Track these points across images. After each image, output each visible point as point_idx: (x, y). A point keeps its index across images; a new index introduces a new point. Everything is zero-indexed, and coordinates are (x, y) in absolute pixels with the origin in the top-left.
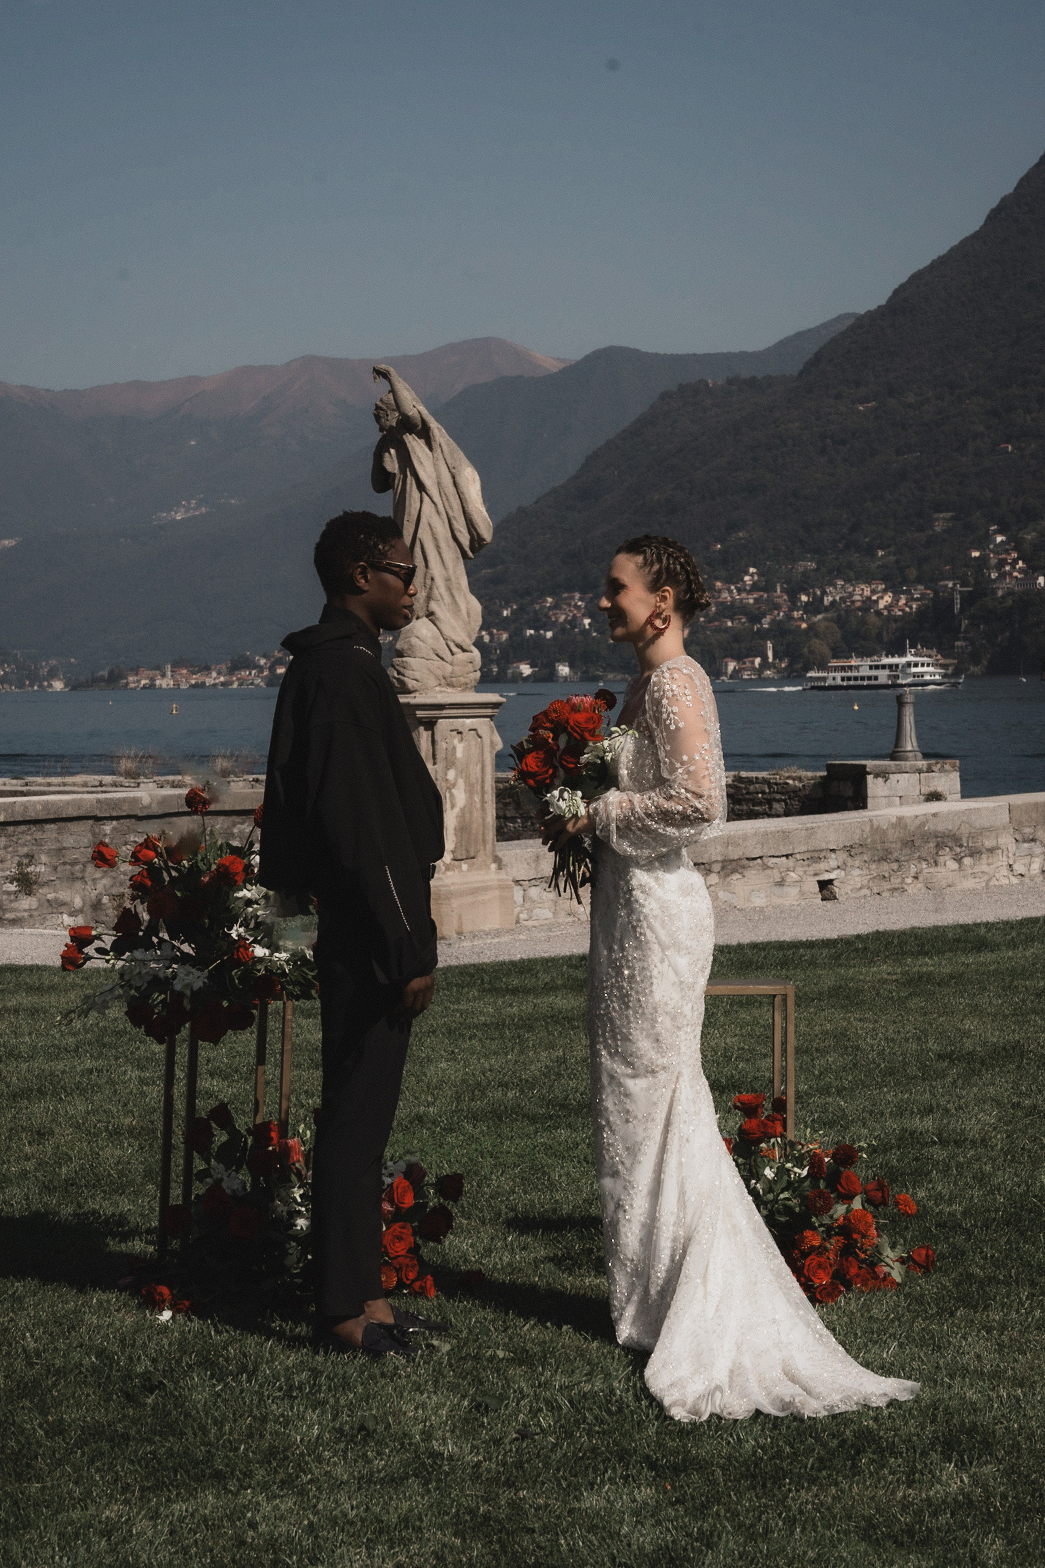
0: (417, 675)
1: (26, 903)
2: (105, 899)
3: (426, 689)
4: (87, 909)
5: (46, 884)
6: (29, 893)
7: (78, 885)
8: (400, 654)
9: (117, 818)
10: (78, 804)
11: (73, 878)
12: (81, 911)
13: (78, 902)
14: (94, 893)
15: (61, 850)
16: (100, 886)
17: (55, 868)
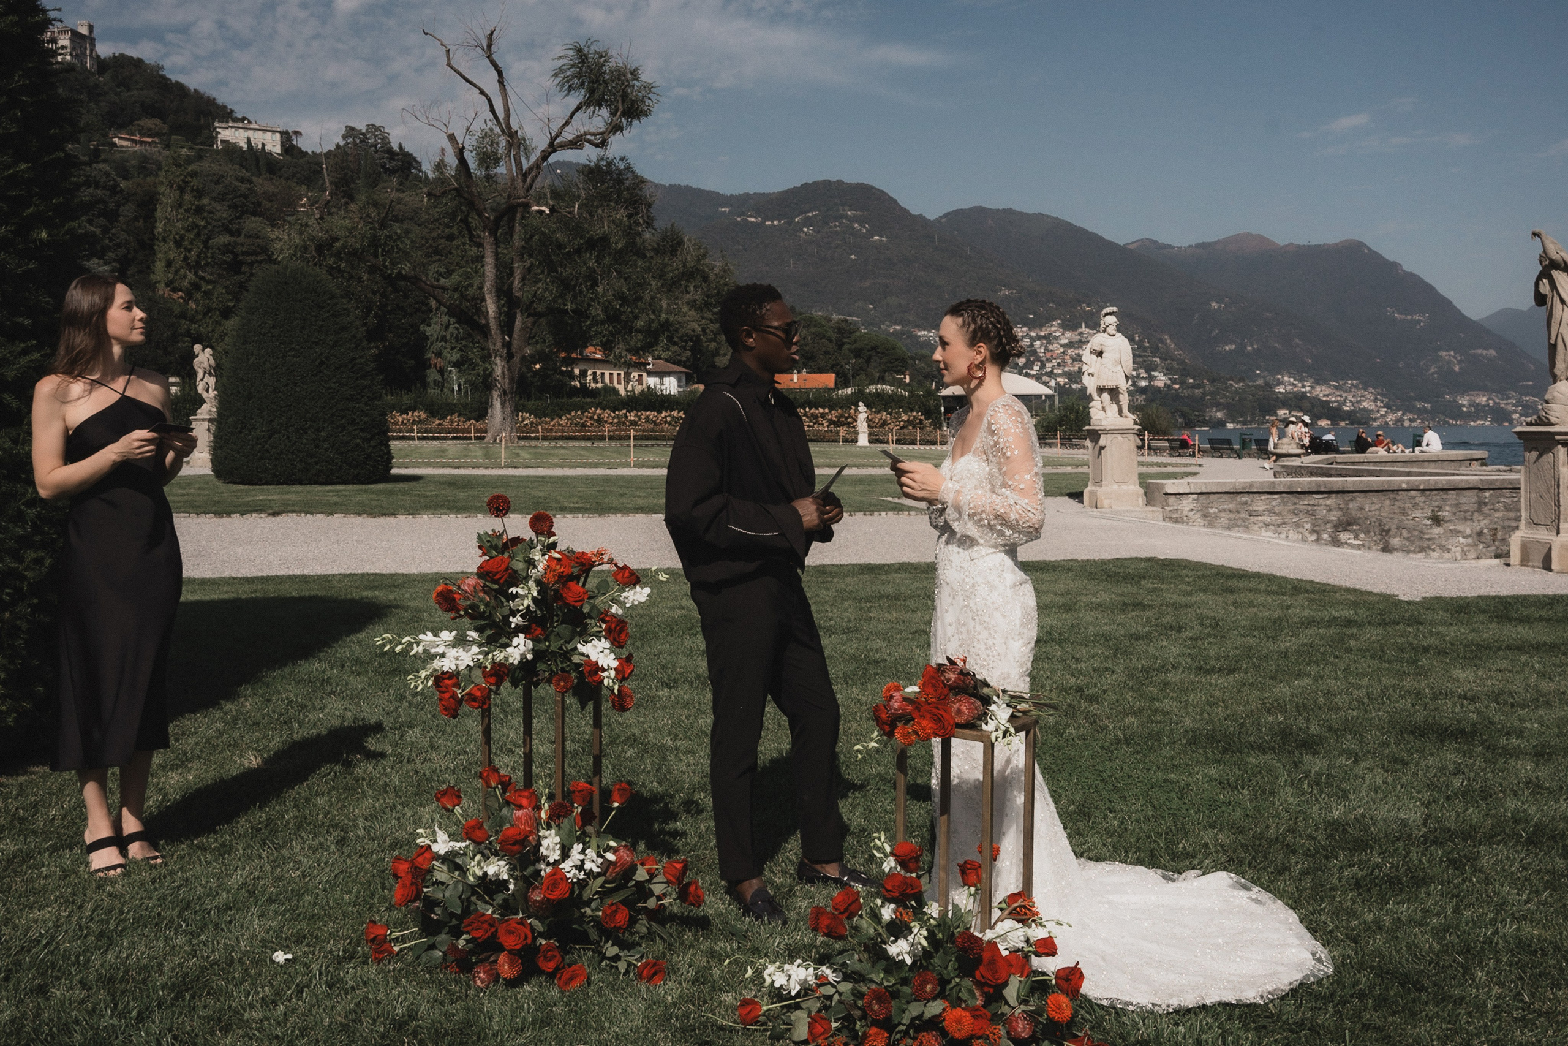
0: (1557, 415)
1: (1437, 530)
2: (1485, 531)
3: (1564, 423)
4: (1474, 535)
5: (1450, 521)
6: (1439, 525)
7: (1469, 523)
8: (1547, 402)
9: (1493, 489)
10: (1467, 481)
11: (1465, 519)
12: (1470, 536)
13: (1468, 531)
14: (1478, 528)
15: (1458, 505)
16: (1482, 524)
17: (1455, 514)
